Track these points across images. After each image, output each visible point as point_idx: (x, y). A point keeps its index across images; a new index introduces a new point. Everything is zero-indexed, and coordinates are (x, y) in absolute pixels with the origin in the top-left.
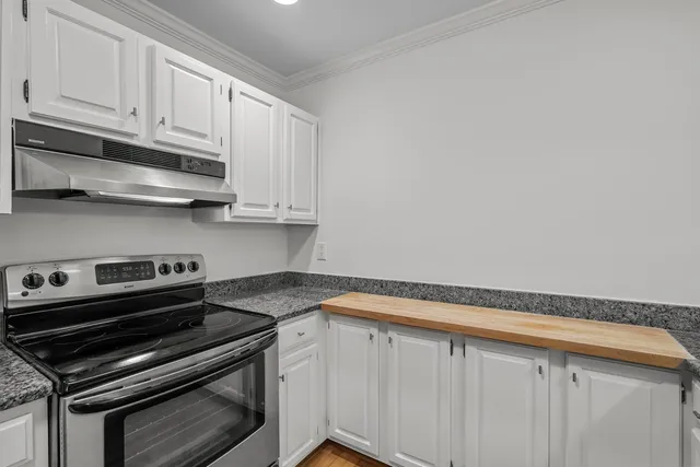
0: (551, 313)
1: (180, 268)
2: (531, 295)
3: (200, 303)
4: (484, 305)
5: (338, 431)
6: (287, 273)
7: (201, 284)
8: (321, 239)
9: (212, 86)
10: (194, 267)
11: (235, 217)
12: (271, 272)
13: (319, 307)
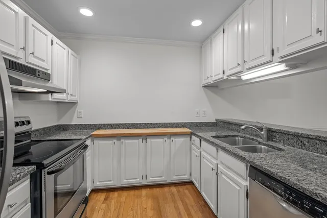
0: (164, 127)
1: (23, 123)
2: (160, 123)
3: (29, 141)
4: (147, 128)
5: (98, 183)
6: (58, 125)
7: (29, 132)
8: (78, 109)
9: (47, 38)
10: (29, 122)
11: (54, 99)
12: (52, 125)
13: (91, 136)
